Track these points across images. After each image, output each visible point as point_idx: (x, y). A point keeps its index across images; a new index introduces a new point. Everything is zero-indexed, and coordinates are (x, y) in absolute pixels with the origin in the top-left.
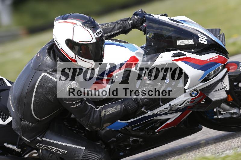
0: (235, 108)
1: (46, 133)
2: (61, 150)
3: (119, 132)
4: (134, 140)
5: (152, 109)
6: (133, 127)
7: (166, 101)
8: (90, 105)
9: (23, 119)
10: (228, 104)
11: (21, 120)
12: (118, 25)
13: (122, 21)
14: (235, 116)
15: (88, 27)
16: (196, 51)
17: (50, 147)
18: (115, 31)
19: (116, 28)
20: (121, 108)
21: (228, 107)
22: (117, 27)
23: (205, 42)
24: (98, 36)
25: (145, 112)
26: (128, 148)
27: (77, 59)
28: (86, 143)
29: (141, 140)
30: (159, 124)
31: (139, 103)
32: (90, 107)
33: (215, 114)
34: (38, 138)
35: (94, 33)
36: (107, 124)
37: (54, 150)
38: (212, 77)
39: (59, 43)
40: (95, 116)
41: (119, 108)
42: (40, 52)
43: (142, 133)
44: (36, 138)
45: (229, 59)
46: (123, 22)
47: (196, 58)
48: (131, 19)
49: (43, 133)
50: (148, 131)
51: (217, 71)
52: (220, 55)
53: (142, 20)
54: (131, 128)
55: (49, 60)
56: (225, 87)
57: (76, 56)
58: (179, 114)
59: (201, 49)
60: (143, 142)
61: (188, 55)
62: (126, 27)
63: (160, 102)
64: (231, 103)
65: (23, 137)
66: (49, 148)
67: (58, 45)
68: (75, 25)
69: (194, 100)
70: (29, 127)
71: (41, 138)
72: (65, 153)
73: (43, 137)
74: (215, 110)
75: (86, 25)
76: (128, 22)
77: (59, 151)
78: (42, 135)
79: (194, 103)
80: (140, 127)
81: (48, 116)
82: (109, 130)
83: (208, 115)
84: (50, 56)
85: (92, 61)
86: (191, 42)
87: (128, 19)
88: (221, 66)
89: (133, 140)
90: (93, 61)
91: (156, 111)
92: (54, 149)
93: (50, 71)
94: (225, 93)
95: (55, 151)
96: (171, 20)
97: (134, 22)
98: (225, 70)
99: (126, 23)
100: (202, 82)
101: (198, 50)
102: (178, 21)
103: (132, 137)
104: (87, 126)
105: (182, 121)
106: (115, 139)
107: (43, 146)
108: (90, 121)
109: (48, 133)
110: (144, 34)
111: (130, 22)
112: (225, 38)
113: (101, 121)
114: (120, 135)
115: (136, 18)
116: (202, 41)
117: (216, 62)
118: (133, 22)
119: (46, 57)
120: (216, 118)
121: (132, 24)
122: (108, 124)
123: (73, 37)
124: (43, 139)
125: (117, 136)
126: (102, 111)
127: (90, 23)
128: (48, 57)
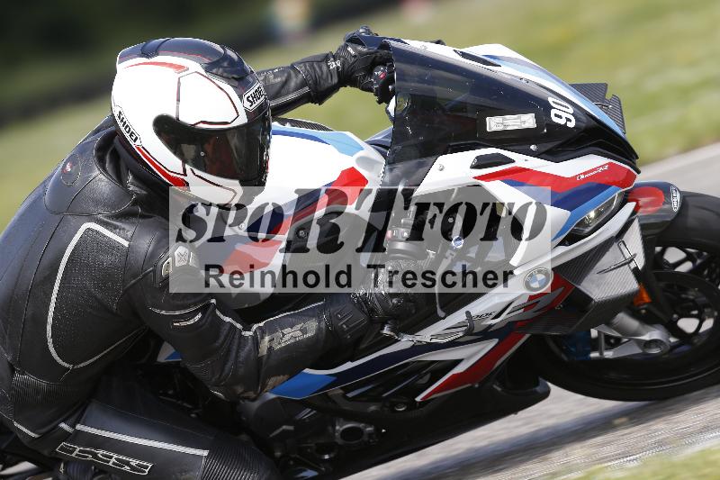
0: (656, 325)
1: (89, 408)
2: (134, 462)
3: (304, 404)
4: (346, 429)
5: (412, 330)
6: (347, 390)
7: (454, 302)
8: (228, 319)
9: (20, 367)
10: (635, 314)
11: (13, 371)
12: (296, 76)
13: (309, 62)
14: (655, 351)
15: (222, 76)
16: (544, 149)
17: (100, 453)
18: (288, 93)
19: (293, 84)
20: (319, 329)
21: (633, 324)
22: (296, 83)
23: (570, 121)
24: (254, 105)
25: (391, 336)
26: (327, 457)
27: (190, 178)
28: (212, 438)
29: (369, 429)
30: (428, 376)
31: (372, 310)
32: (227, 328)
33: (595, 345)
34: (63, 425)
35: (241, 97)
36: (278, 378)
37: (113, 460)
38: (590, 229)
39: (132, 130)
40: (243, 354)
41: (312, 327)
42: (72, 159)
43: (373, 408)
44: (57, 425)
45: (639, 172)
46: (312, 66)
47: (543, 170)
48: (335, 58)
49: (76, 411)
50: (394, 400)
51: (606, 210)
52: (614, 162)
53: (370, 61)
54: (341, 391)
55: (101, 182)
56: (632, 260)
57: (188, 167)
58: (490, 345)
59: (558, 142)
60: (374, 436)
61: (521, 160)
62: (322, 82)
63: (438, 306)
64: (643, 311)
65: (16, 424)
66: (95, 455)
67: (130, 136)
68: (184, 73)
69: (537, 300)
70: (37, 390)
71: (73, 426)
72: (147, 471)
73: (78, 422)
74: (594, 333)
75: (214, 71)
76: (328, 67)
77: (128, 463)
78: (76, 415)
79: (535, 308)
80: (370, 387)
81: (98, 357)
82: (273, 400)
83: (573, 349)
84: (104, 169)
85: (235, 184)
86: (528, 121)
87: (326, 58)
88: (616, 193)
89: (343, 431)
90: (237, 182)
91: (426, 335)
92: (111, 457)
93: (108, 217)
94: (632, 277)
95: (114, 463)
96: (464, 55)
97: (346, 66)
98: (630, 207)
99: (320, 68)
100: (562, 243)
101: (550, 146)
102: (485, 58)
103: (341, 420)
104: (217, 385)
105: (498, 367)
106: (291, 428)
107: (78, 449)
108: (227, 369)
109: (93, 410)
110: (380, 102)
111: (333, 65)
112: (624, 111)
113: (261, 370)
114: (306, 414)
115: (352, 52)
116: (560, 117)
117: (603, 182)
118: (343, 64)
119: (94, 175)
120: (596, 360)
121: (338, 72)
122: (281, 378)
123: (178, 107)
124: (79, 427)
125: (298, 418)
126: (262, 338)
127: (225, 64)
128: (98, 172)
